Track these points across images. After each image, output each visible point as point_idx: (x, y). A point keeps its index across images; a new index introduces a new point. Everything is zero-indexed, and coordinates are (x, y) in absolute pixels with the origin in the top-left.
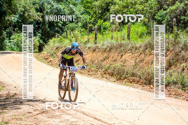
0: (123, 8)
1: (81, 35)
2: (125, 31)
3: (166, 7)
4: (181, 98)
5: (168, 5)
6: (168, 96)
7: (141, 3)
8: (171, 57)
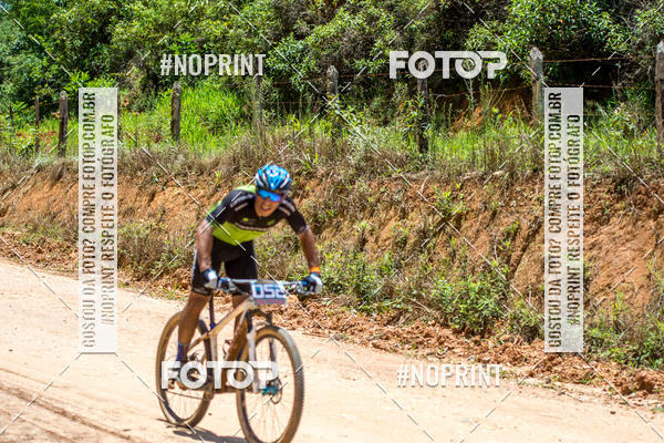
0: (156, 30)
1: (13, 124)
2: (162, 112)
3: (303, 26)
4: (357, 340)
5: (311, 23)
6: (312, 334)
7: (219, 15)
8: (319, 197)
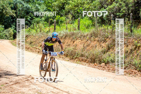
0: (75, 7)
1: (44, 27)
2: (76, 24)
3: (106, 6)
5: (108, 5)
6: (108, 71)
8: (109, 42)
